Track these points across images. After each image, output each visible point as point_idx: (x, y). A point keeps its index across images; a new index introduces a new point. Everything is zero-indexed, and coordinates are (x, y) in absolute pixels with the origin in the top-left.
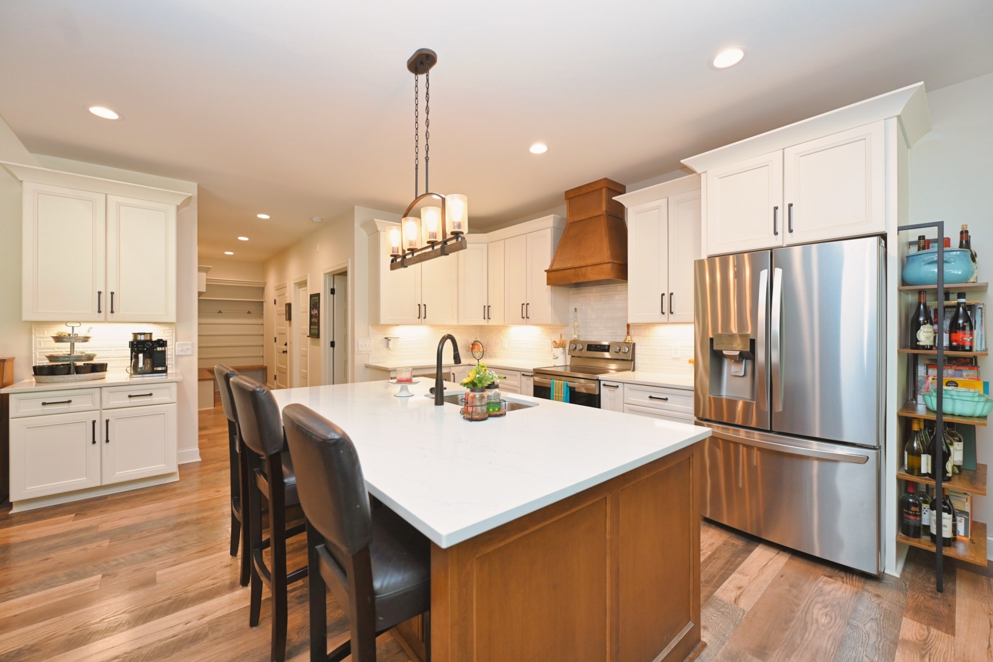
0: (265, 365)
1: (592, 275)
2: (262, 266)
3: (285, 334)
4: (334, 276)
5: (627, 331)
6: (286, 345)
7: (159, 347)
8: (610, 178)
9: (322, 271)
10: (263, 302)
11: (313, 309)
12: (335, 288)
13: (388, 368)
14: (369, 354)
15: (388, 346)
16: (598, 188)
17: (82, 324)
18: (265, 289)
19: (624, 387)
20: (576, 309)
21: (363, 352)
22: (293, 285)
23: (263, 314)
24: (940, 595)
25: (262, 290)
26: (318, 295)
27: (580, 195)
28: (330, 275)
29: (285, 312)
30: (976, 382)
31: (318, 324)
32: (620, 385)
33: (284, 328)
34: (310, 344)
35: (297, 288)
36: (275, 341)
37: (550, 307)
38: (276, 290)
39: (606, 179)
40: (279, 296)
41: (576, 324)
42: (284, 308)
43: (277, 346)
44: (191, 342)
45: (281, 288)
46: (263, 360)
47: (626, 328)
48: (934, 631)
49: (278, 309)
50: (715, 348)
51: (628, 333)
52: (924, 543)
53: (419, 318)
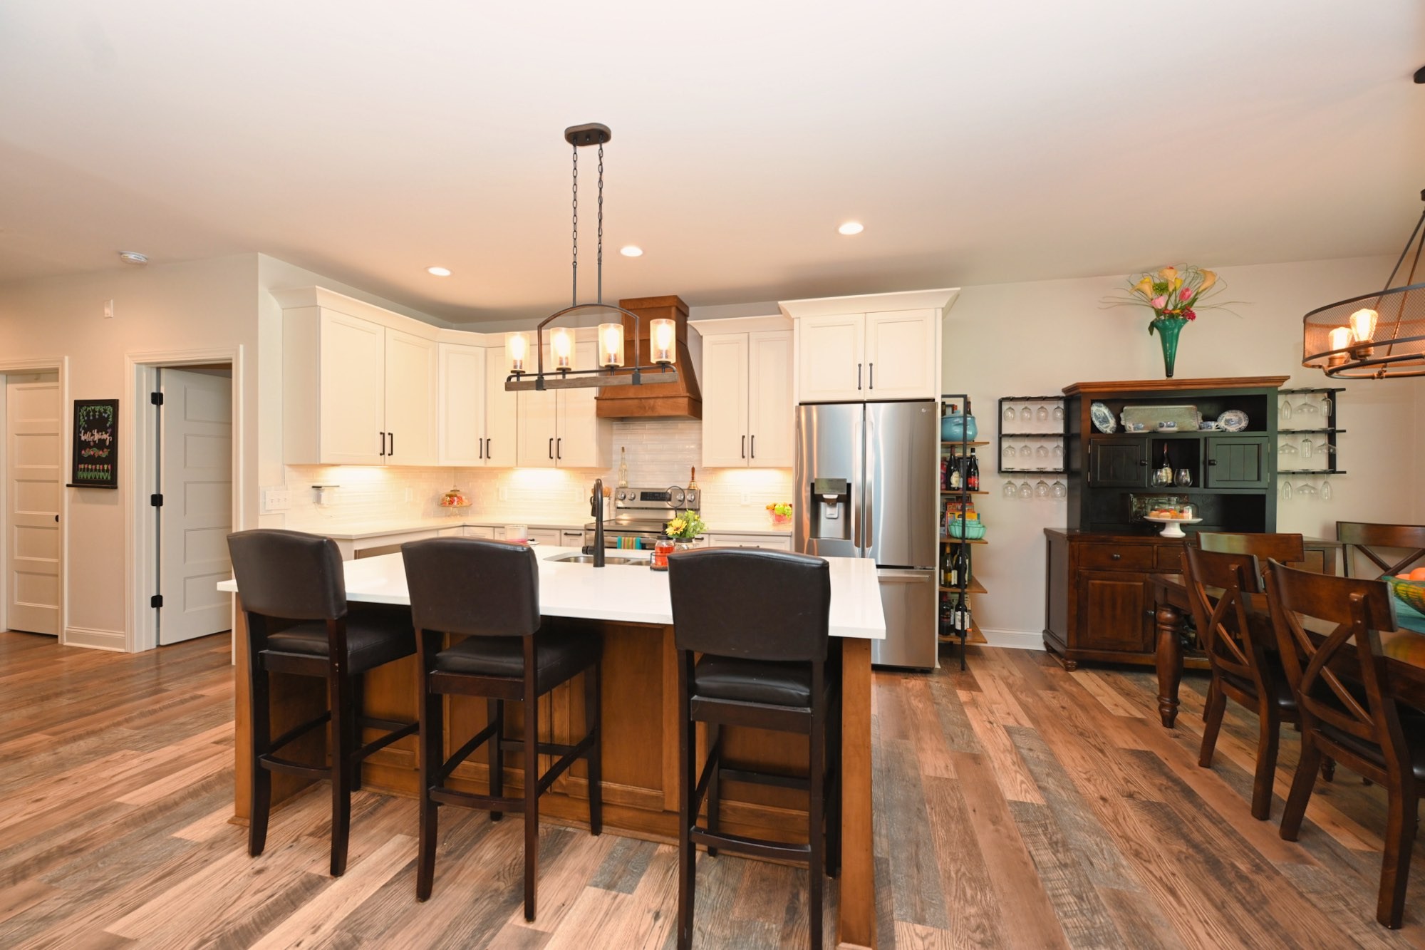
1: (662, 408)
4: (159, 369)
5: (691, 476)
8: (680, 297)
9: (131, 359)
11: (88, 430)
12: (162, 391)
13: (351, 536)
14: (284, 514)
15: (318, 500)
16: (667, 305)
19: (709, 540)
20: (623, 449)
21: (273, 512)
24: (964, 672)
26: (115, 402)
27: (640, 309)
28: (152, 367)
30: (973, 514)
31: (112, 460)
32: (706, 537)
34: (74, 502)
35: (3, 383)
37: (594, 444)
39: (676, 297)
41: (624, 467)
47: (690, 473)
48: (974, 693)
50: (816, 492)
51: (693, 478)
52: (952, 638)
53: (381, 454)
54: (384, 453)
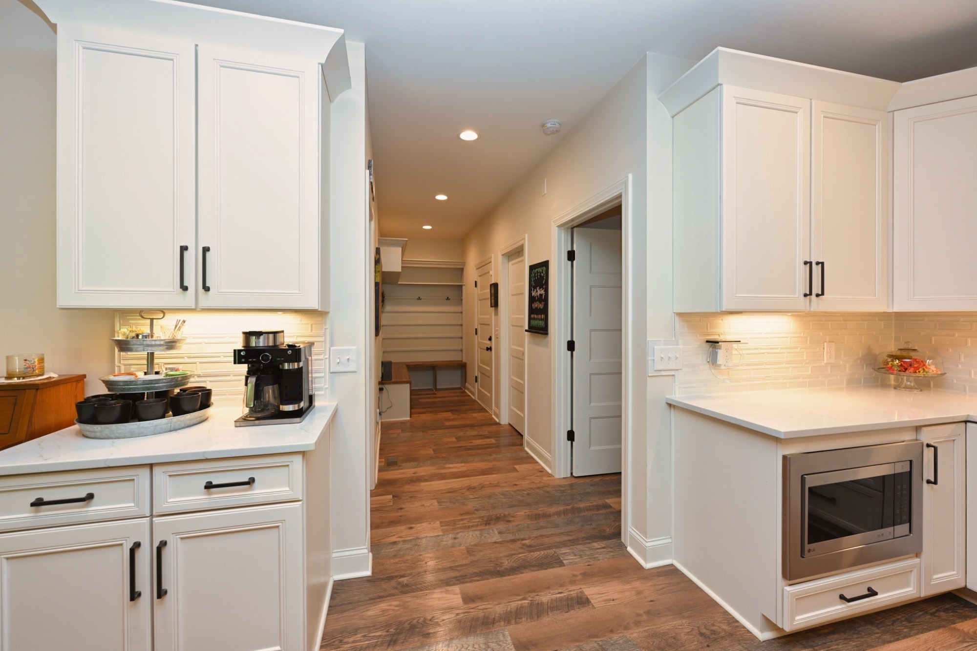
0: (464, 361)
2: (461, 242)
3: (489, 325)
4: (572, 228)
6: (490, 339)
7: (289, 362)
9: (554, 222)
10: (461, 286)
11: (535, 288)
12: (575, 249)
14: (674, 376)
17: (166, 315)
18: (465, 270)
22: (500, 257)
23: (462, 300)
25: (460, 271)
26: (546, 264)
28: (568, 228)
29: (489, 297)
31: (545, 311)
33: (488, 316)
34: (529, 343)
35: (506, 261)
36: (476, 334)
38: (477, 269)
40: (480, 276)
42: (489, 290)
43: (478, 340)
44: (355, 347)
45: (484, 265)
46: (462, 354)
49: (479, 293)
53: (805, 295)
54: (811, 294)
